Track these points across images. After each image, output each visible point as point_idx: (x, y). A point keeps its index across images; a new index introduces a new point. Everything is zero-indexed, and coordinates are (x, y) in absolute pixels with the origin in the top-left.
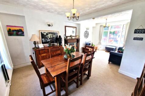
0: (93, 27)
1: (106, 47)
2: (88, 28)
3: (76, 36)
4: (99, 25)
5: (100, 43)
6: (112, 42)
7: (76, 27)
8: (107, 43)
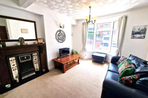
0: (73, 26)
1: (93, 56)
2: (62, 26)
3: (37, 39)
4: (81, 23)
5: (84, 49)
6: (100, 47)
7: (34, 22)
8: (94, 49)
